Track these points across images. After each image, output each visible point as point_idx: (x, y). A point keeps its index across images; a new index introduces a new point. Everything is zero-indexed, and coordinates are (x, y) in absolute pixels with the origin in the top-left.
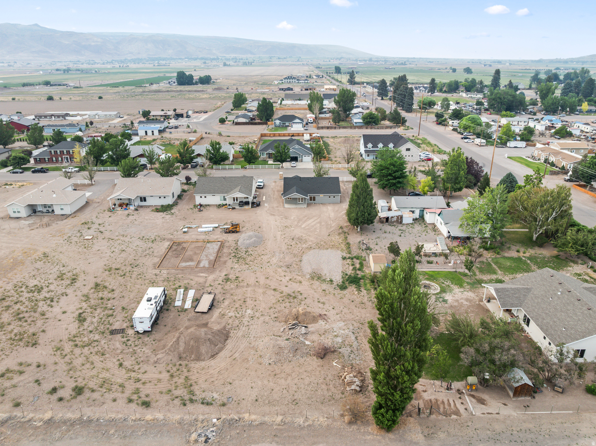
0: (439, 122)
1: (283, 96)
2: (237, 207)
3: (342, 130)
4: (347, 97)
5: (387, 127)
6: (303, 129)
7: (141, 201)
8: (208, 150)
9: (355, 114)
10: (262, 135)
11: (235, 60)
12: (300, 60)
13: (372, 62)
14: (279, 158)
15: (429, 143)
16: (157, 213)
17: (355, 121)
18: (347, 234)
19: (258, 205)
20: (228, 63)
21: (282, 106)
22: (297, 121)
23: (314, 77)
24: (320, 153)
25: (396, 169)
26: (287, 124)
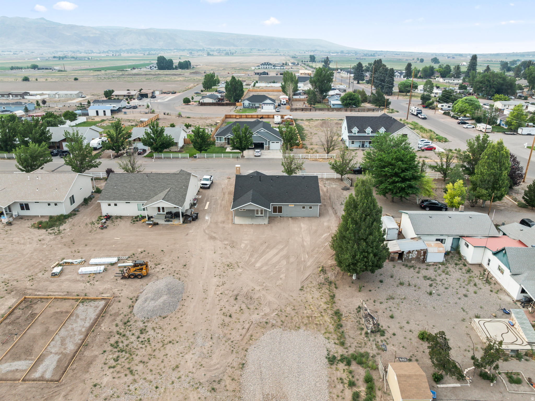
0: (425, 105)
1: (257, 79)
2: (162, 222)
3: (318, 113)
4: (324, 76)
5: (369, 110)
6: (274, 111)
7: (22, 208)
8: (147, 134)
9: (332, 95)
10: (227, 117)
11: (219, 51)
12: (278, 52)
13: (344, 54)
14: (237, 145)
15: (422, 128)
16: (37, 230)
17: (333, 102)
18: (333, 285)
19: (195, 218)
20: (211, 53)
21: (255, 88)
22: (268, 101)
23: (290, 64)
24: (292, 138)
25: (406, 166)
26: (257, 105)
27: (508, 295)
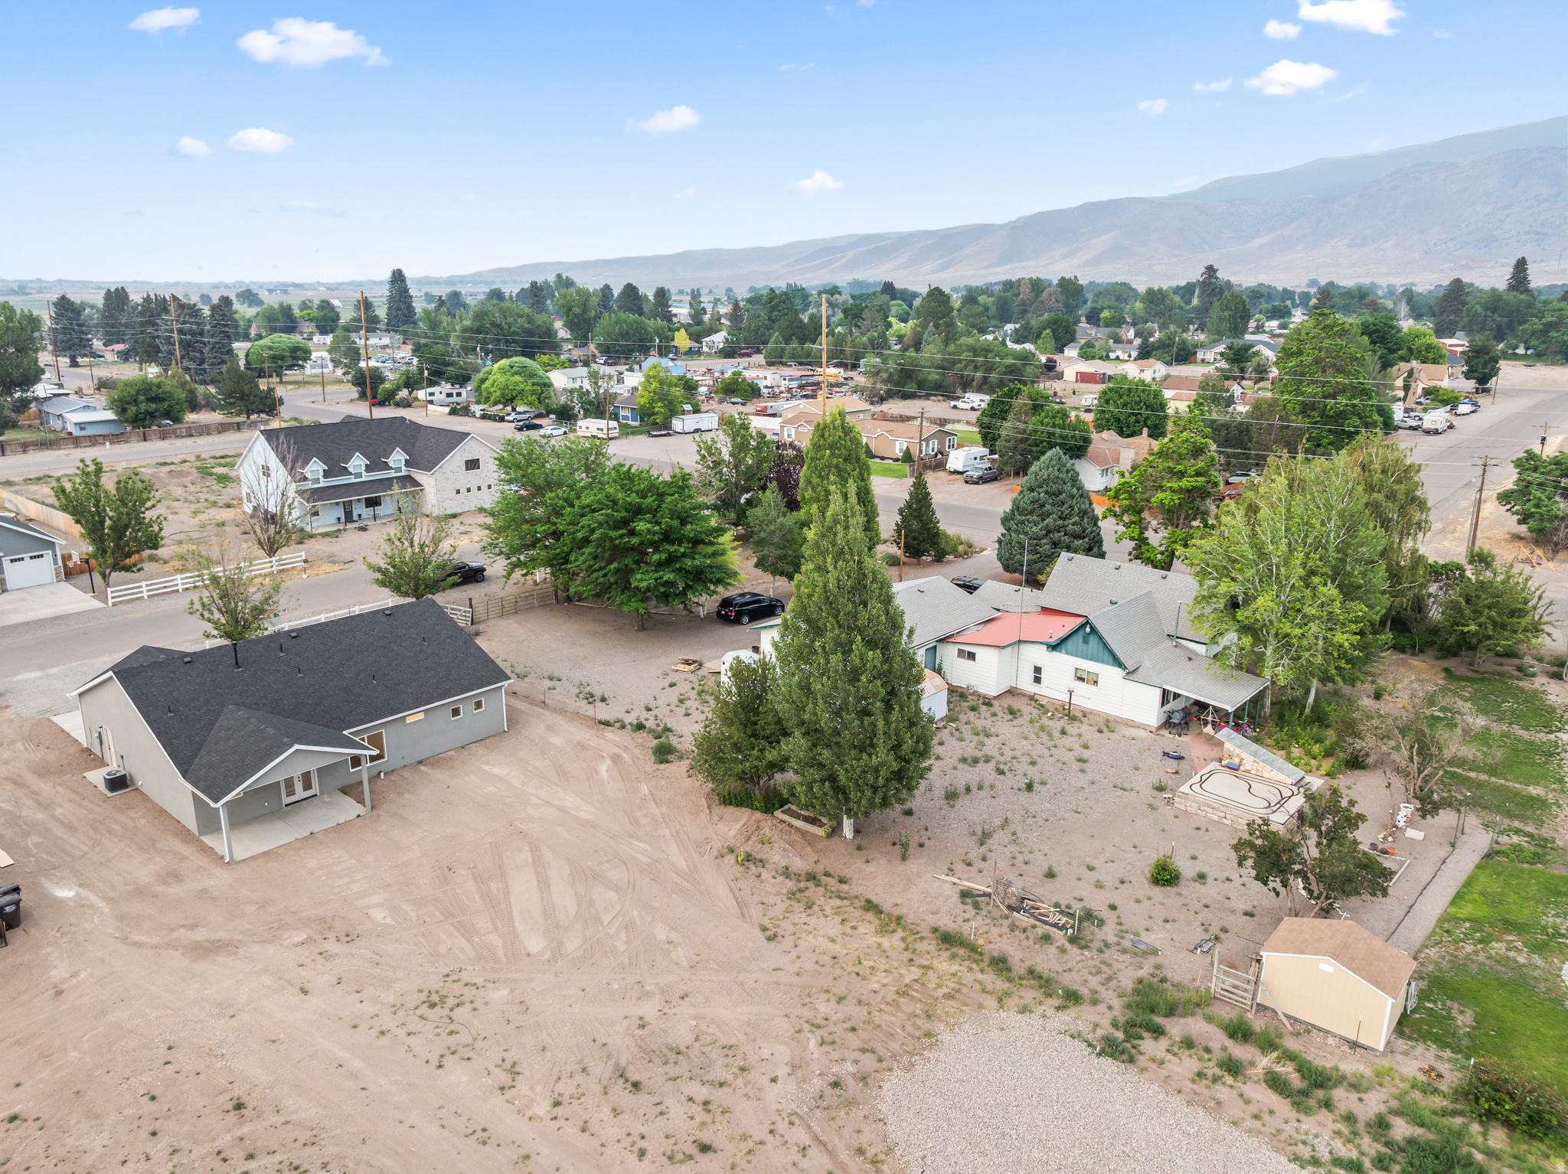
0: (375, 399)
5: (224, 427)
9: (45, 399)
18: (828, 880)
27: (1132, 724)
